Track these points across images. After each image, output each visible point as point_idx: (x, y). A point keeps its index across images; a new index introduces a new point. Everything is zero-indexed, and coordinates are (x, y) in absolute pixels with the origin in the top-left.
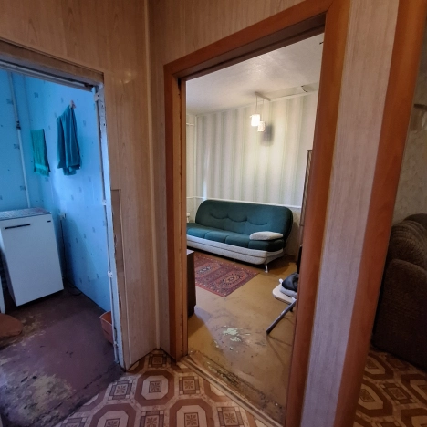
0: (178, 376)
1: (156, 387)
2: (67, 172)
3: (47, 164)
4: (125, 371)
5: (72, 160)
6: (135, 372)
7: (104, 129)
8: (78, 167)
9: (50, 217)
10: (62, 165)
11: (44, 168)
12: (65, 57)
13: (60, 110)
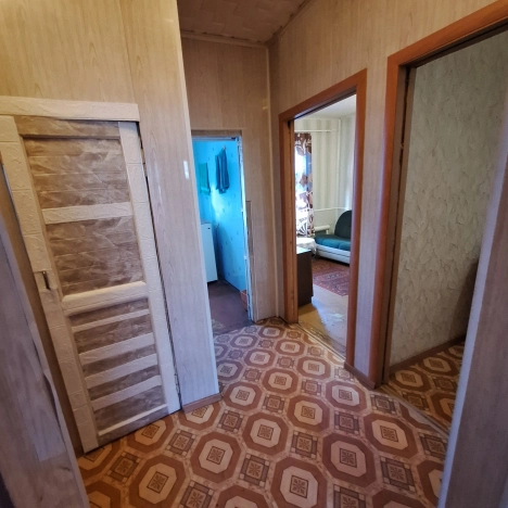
0: (287, 330)
1: (270, 332)
2: (221, 192)
3: (209, 187)
4: (254, 323)
5: (224, 184)
6: (260, 324)
7: (242, 163)
8: (227, 188)
9: (209, 226)
10: (218, 187)
11: (207, 190)
12: (222, 128)
13: (217, 152)
